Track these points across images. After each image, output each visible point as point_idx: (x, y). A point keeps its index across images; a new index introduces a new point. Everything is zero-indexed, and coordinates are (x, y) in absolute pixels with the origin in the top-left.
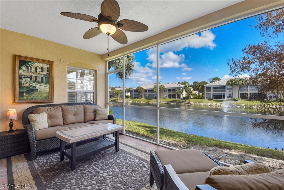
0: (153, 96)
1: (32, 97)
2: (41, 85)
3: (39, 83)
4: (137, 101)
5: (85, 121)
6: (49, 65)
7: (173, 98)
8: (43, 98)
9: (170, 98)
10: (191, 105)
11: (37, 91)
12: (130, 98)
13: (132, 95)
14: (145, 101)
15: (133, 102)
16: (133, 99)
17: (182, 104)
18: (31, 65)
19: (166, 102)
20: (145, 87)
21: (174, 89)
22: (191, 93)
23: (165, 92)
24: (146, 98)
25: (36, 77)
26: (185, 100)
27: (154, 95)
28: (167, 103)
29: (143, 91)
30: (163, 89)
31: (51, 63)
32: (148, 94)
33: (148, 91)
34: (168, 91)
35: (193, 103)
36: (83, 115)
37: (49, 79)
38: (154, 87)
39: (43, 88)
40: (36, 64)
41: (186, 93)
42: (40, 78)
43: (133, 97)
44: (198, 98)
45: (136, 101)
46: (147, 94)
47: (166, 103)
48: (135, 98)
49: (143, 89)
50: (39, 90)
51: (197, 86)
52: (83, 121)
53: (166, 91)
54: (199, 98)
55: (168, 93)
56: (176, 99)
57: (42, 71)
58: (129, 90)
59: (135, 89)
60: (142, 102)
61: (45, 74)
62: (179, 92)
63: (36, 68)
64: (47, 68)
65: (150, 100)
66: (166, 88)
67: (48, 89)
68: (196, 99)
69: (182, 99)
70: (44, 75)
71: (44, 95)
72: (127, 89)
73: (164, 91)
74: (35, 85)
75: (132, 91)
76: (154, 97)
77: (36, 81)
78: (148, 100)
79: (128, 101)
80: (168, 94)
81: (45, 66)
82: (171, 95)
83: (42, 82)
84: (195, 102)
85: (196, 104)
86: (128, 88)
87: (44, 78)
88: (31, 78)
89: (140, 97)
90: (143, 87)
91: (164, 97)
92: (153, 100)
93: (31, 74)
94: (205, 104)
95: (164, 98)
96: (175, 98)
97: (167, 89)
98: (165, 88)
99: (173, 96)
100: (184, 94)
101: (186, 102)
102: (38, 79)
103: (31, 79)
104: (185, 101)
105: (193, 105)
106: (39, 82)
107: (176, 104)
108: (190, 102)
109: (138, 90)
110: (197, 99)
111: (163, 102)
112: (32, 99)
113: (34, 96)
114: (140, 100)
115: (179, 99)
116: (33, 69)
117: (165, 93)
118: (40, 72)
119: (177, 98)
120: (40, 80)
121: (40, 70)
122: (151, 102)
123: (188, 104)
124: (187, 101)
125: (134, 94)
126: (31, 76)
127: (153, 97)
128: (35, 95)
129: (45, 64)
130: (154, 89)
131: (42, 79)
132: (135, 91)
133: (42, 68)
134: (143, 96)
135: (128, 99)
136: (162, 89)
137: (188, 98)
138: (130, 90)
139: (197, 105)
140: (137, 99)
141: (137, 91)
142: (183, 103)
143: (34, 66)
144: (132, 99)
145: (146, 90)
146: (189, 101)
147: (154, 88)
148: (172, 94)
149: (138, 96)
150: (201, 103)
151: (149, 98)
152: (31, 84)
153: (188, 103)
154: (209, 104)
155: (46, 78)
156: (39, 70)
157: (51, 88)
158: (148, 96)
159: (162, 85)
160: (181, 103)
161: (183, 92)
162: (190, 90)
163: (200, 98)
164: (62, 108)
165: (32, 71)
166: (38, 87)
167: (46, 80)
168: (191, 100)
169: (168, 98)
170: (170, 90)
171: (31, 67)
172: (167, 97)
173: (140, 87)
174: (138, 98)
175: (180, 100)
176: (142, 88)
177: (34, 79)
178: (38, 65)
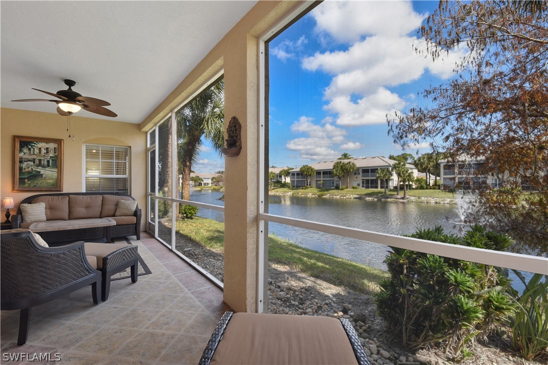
0: (333, 183)
1: (35, 184)
2: (47, 169)
3: (44, 167)
4: (301, 193)
5: (102, 216)
6: (57, 145)
7: (371, 187)
8: (50, 186)
9: (367, 187)
10: (408, 202)
11: (42, 177)
12: (289, 187)
13: (292, 181)
14: (316, 194)
15: (293, 195)
16: (295, 189)
17: (389, 200)
18: (34, 146)
19: (358, 196)
20: (317, 167)
21: (374, 170)
22: (408, 177)
23: (357, 176)
24: (318, 187)
25: (40, 160)
26: (397, 191)
27: (335, 182)
28: (360, 198)
29: (312, 173)
30: (352, 170)
31: (59, 142)
32: (322, 179)
33: (322, 173)
34: (363, 173)
35: (413, 198)
36: (100, 208)
37: (56, 162)
38: (334, 166)
39: (49, 174)
40: (40, 144)
41: (399, 179)
42: (46, 160)
43: (296, 186)
44: (427, 189)
45: (298, 193)
46: (320, 180)
47: (356, 198)
48: (298, 187)
49: (312, 170)
50: (44, 176)
51: (424, 163)
52: (99, 216)
53: (359, 174)
54: (429, 187)
55: (363, 176)
56: (379, 189)
57: (47, 152)
58: (287, 173)
59: (298, 170)
60: (310, 195)
61: (52, 155)
62: (382, 175)
63: (40, 149)
64: (55, 148)
65: (326, 192)
66: (358, 169)
67: (55, 175)
68: (421, 191)
69: (391, 190)
70: (51, 157)
71: (51, 181)
72: (284, 170)
73: (355, 174)
74: (38, 170)
75: (293, 174)
76: (335, 185)
77: (40, 165)
78: (321, 191)
79: (285, 192)
80: (362, 180)
81: (52, 146)
82: (368, 180)
83: (48, 165)
84: (417, 195)
85: (419, 200)
86: (286, 169)
87: (51, 160)
88: (34, 161)
89: (307, 185)
90: (313, 167)
91: (355, 185)
92: (331, 191)
93: (34, 157)
94: (438, 200)
95: (353, 188)
96: (377, 187)
97: (361, 169)
98: (355, 168)
99: (373, 184)
100: (395, 180)
101: (399, 197)
102: (42, 162)
103: (34, 163)
104: (395, 193)
105: (413, 202)
106: (44, 165)
107: (376, 199)
108: (408, 197)
109: (304, 171)
110: (423, 189)
111: (352, 196)
112: (35, 186)
113: (37, 183)
114: (306, 191)
115: (383, 190)
116: (37, 151)
117: (357, 178)
118: (45, 153)
119: (381, 188)
120: (46, 163)
121: (45, 151)
122: (327, 196)
123: (401, 200)
124: (401, 194)
125: (296, 180)
126: (34, 159)
127: (333, 186)
128: (39, 182)
129: (52, 144)
130: (334, 170)
131: (48, 162)
132: (298, 174)
133: (47, 149)
134: (314, 184)
135: (286, 189)
136: (350, 170)
137: (402, 188)
138: (289, 173)
139: (421, 202)
140: (302, 189)
141: (302, 174)
142: (391, 198)
143: (37, 147)
144: (293, 190)
145: (318, 173)
146: (405, 195)
147: (334, 168)
148: (371, 180)
149: (305, 184)
150: (429, 198)
151: (324, 188)
152: (34, 169)
153: (403, 198)
154: (448, 200)
155: (52, 160)
156: (43, 151)
157: (60, 173)
158: (323, 184)
159: (349, 163)
160: (388, 198)
161: (392, 175)
162: (407, 172)
163: (430, 189)
164: (69, 197)
165: (35, 153)
166: (42, 171)
167: (52, 163)
168: (409, 192)
169: (363, 187)
170: (366, 171)
171: (34, 149)
172: (361, 185)
173: (307, 166)
174: (304, 188)
175: (385, 192)
176: (311, 167)
177: (37, 162)
178: (42, 145)
